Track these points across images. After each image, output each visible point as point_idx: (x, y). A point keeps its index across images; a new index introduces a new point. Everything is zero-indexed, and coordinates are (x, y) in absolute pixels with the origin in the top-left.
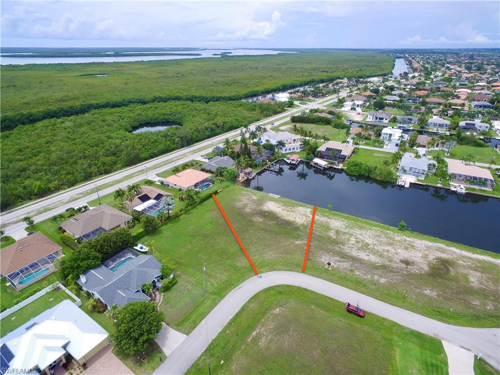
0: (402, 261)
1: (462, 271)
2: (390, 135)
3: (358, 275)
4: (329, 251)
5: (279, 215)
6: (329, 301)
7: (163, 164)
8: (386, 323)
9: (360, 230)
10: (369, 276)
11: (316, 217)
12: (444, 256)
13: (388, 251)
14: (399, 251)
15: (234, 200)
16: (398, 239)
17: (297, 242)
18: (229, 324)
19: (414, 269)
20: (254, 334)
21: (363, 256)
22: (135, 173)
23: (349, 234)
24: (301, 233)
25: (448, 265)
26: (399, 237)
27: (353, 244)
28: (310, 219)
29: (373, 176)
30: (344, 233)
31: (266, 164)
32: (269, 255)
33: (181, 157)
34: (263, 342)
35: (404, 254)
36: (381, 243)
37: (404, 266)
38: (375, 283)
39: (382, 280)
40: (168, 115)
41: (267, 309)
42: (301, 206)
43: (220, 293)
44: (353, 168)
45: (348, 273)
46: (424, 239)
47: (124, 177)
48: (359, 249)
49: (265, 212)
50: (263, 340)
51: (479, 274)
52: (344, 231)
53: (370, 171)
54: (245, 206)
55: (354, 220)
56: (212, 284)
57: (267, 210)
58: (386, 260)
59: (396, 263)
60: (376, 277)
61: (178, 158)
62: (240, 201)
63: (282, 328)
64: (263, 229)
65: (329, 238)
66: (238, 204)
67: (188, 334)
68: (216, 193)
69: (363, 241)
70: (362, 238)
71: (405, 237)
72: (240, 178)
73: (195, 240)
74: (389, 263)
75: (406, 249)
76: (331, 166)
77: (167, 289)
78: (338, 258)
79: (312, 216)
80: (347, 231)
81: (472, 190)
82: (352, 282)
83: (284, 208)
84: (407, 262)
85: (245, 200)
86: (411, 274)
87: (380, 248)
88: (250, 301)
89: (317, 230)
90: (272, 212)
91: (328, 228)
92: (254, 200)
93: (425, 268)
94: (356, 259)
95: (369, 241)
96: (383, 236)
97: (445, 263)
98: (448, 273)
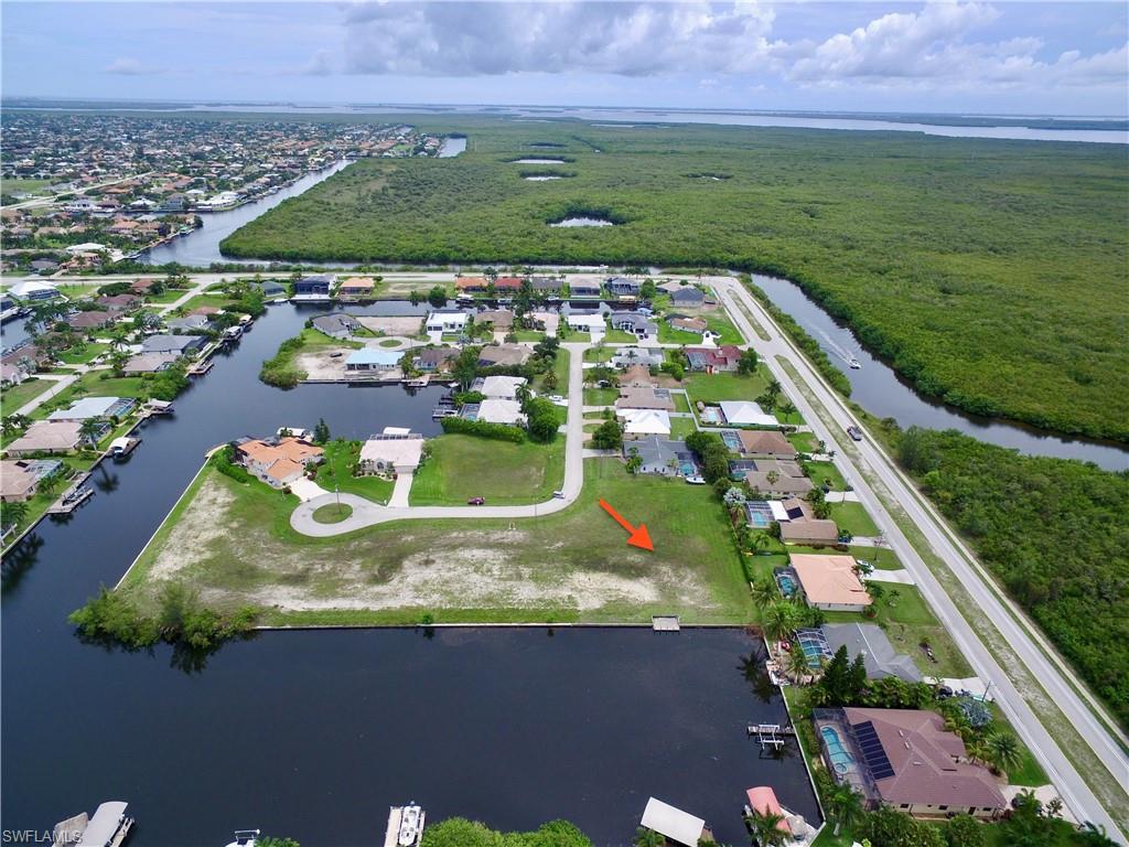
0: (433, 562)
1: (363, 575)
4: (519, 546)
9: (490, 593)
10: (468, 535)
12: (378, 588)
13: (450, 570)
14: (435, 575)
15: (707, 580)
16: (436, 597)
17: (560, 544)
19: (420, 557)
21: (478, 553)
23: (502, 579)
24: (565, 558)
25: (378, 576)
26: (434, 601)
27: (494, 565)
28: (568, 586)
30: (510, 578)
35: (430, 573)
36: (459, 580)
37: (431, 557)
38: (463, 530)
39: (455, 534)
42: (599, 611)
45: (490, 529)
46: (398, 612)
49: (638, 575)
51: (346, 576)
52: (512, 583)
55: (503, 614)
57: (642, 580)
58: (452, 557)
59: (440, 558)
60: (461, 535)
62: (697, 582)
65: (527, 564)
69: (483, 574)
70: (486, 579)
74: (448, 554)
75: (426, 582)
78: (506, 541)
80: (509, 583)
84: (428, 563)
86: (424, 550)
90: (630, 579)
91: (535, 578)
92: (683, 595)
93: (406, 563)
94: (488, 546)
95: (475, 577)
96: (456, 594)
97: (381, 578)
98: (381, 567)
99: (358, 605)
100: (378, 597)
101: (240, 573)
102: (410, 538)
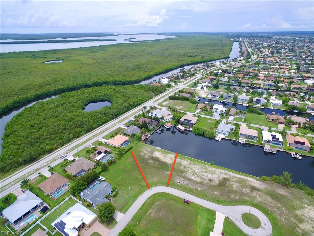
1: (232, 183)
2: (217, 109)
3: (190, 187)
4: (180, 176)
5: (160, 159)
6: (178, 198)
7: (105, 130)
8: (198, 206)
9: (194, 165)
10: (195, 187)
11: (177, 160)
12: (226, 177)
13: (204, 175)
14: (209, 175)
15: (140, 151)
17: (167, 173)
18: (140, 209)
19: (213, 183)
20: (149, 212)
21: (194, 178)
22: (92, 137)
23: (189, 168)
24: (169, 168)
25: (226, 181)
26: (210, 168)
27: (190, 173)
28: (173, 161)
29: (205, 135)
30: (187, 167)
31: (155, 129)
32: (156, 179)
33: (113, 126)
34: (152, 215)
35: (210, 176)
36: (202, 171)
37: (209, 182)
38: (196, 190)
39: (200, 189)
40: (103, 96)
41: (154, 203)
42: (170, 154)
43: (136, 197)
44: (196, 131)
45: (187, 186)
46: (220, 169)
47: (87, 140)
48: (192, 175)
49: (154, 157)
50: (152, 214)
51: (237, 184)
53: (204, 132)
54: (145, 154)
55: (193, 160)
56: (132, 193)
57: (155, 156)
58: (202, 179)
59: (206, 180)
60: (197, 187)
61: (111, 127)
62: (143, 152)
63: (159, 210)
64: (153, 167)
65: (181, 170)
66: (142, 154)
67: (124, 214)
68: (132, 148)
69: (195, 171)
70: (194, 169)
71: (212, 168)
72: (143, 139)
73: (124, 174)
74: (203, 181)
75: (212, 174)
76: (186, 129)
77: (115, 196)
78: (183, 180)
79: (174, 159)
80: (188, 166)
81: (248, 142)
82: (187, 190)
83: (162, 155)
84: (210, 180)
85: (145, 152)
86: (211, 185)
87: (201, 174)
88: (147, 200)
89: (176, 167)
90: (157, 157)
91: (181, 165)
92: (149, 151)
93: (217, 182)
94: (190, 180)
95: (197, 171)
96: (203, 168)
97: (225, 180)
98: (226, 184)
99: (231, 173)
100: (225, 174)
101: (277, 199)
102: (216, 193)
